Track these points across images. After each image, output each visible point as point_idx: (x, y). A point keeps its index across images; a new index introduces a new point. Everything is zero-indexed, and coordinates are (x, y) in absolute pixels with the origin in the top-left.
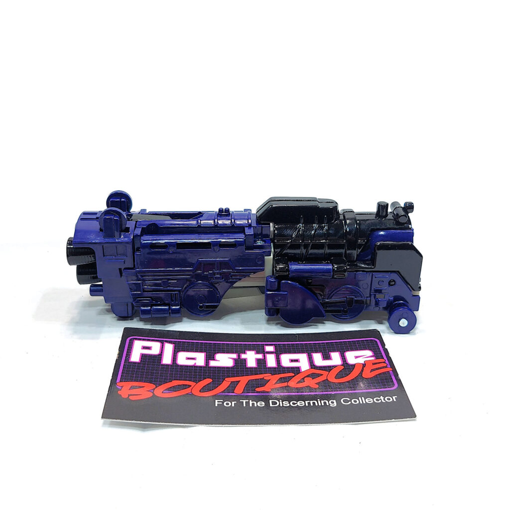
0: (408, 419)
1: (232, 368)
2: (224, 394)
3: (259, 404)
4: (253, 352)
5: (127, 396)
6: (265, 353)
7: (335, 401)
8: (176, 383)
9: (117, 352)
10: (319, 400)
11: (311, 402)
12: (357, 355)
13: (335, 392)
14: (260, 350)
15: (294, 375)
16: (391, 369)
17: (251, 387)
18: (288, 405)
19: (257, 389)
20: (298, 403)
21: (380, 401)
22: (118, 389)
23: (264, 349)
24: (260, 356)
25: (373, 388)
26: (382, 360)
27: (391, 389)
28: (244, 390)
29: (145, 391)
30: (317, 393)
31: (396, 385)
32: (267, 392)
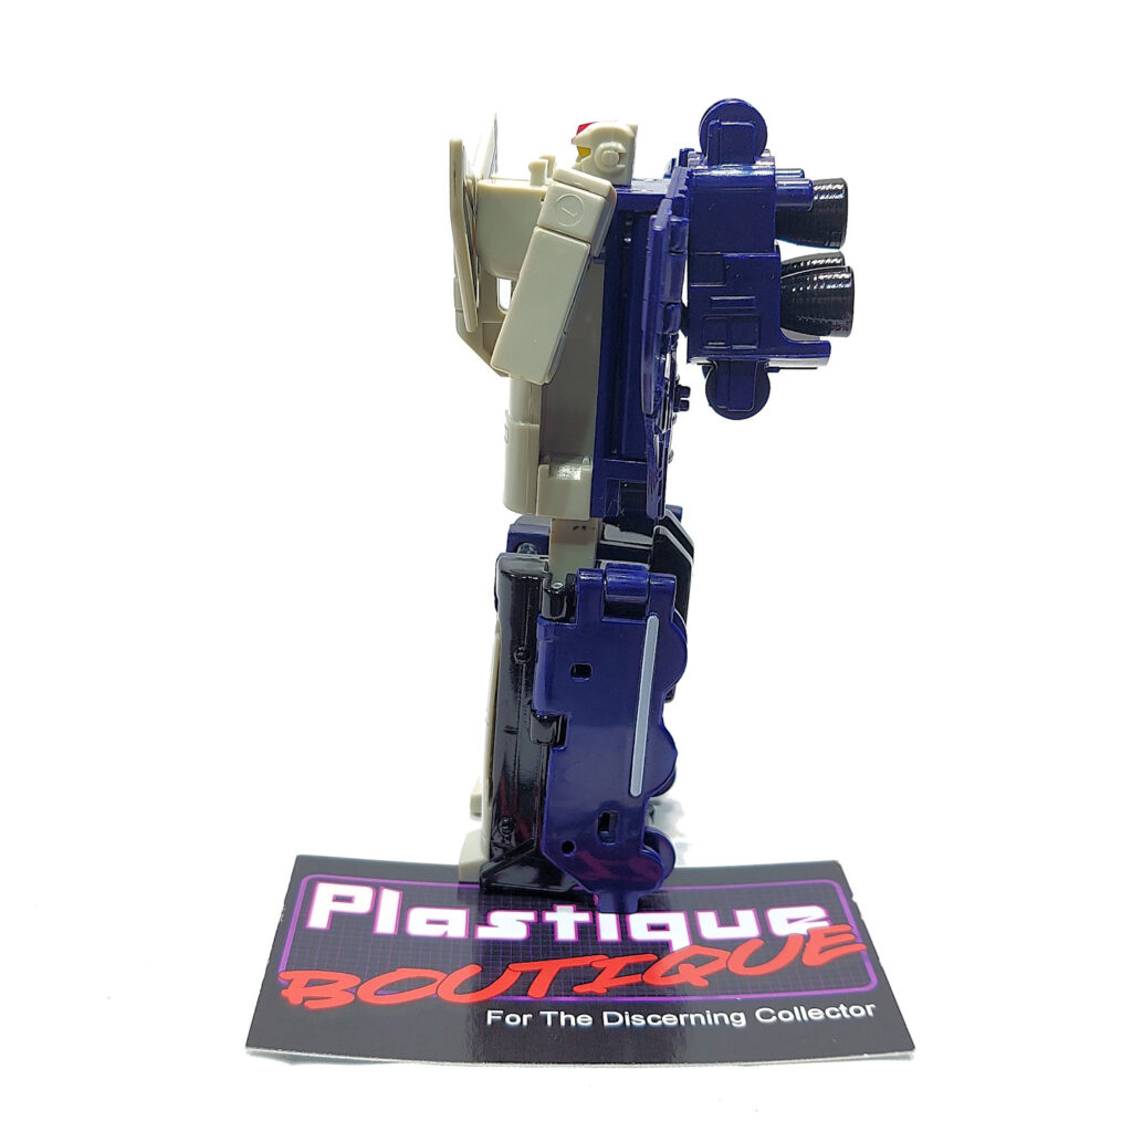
0: (897, 1054)
1: (525, 942)
2: (504, 998)
3: (579, 1019)
4: (570, 909)
5: (300, 1002)
6: (594, 911)
8: (403, 974)
10: (708, 1012)
11: (692, 1017)
12: (792, 916)
13: (744, 996)
14: (584, 903)
15: (656, 958)
16: (864, 947)
17: (564, 983)
18: (643, 1022)
19: (577, 989)
20: (665, 1019)
21: (838, 1016)
22: (282, 984)
23: (594, 901)
25: (823, 986)
26: (845, 928)
27: (862, 989)
28: (548, 990)
29: (337, 990)
30: (704, 998)
31: (874, 981)
32: (599, 995)
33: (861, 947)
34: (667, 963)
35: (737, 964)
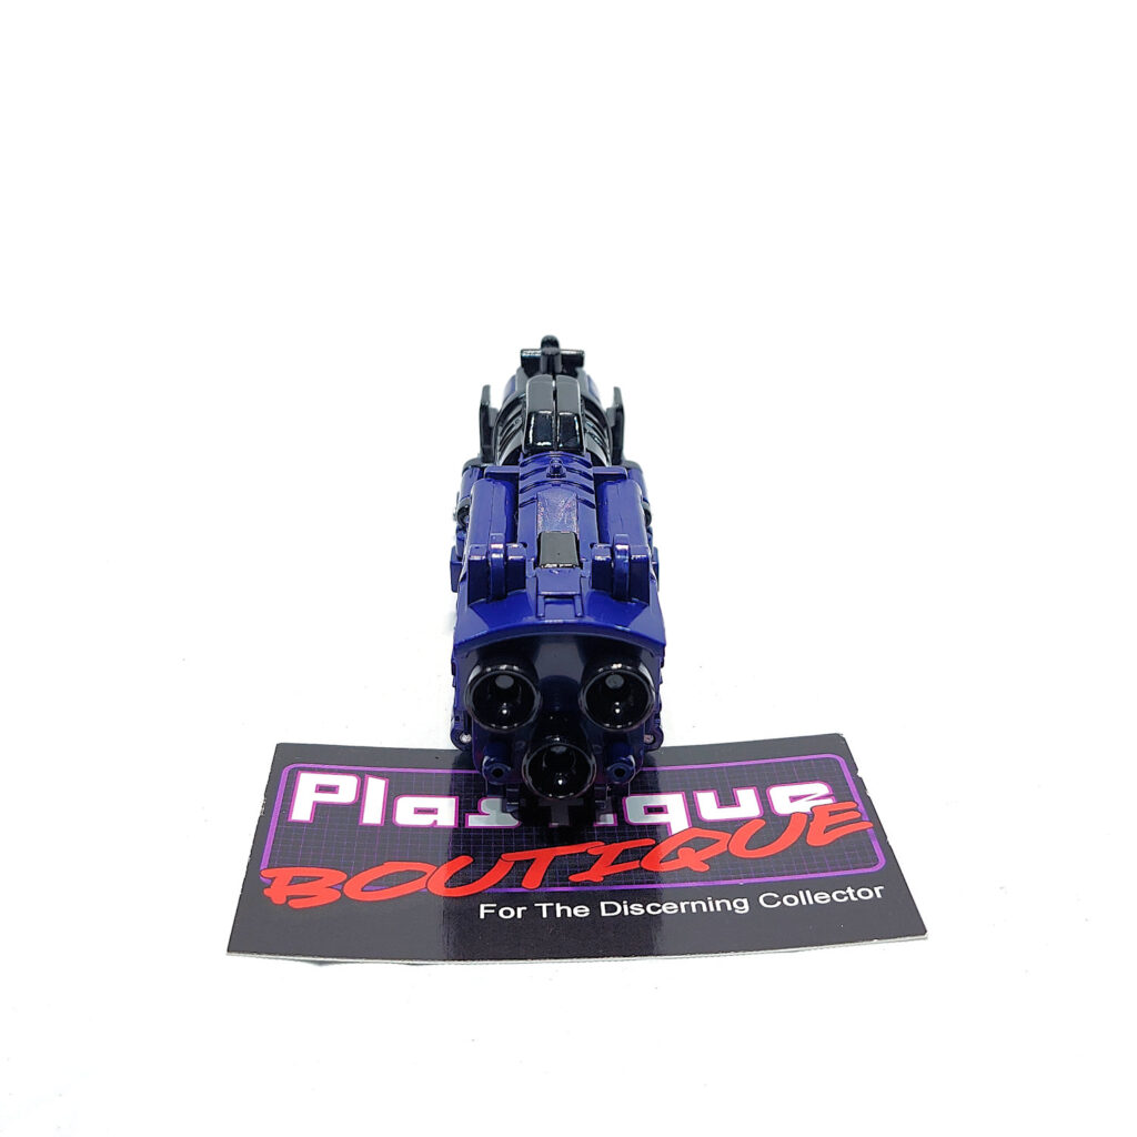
0: (908, 938)
3: (576, 911)
5: (284, 901)
9: (261, 799)
10: (709, 898)
11: (693, 904)
18: (642, 911)
20: (665, 908)
21: (846, 898)
22: (264, 883)
25: (829, 868)
26: (851, 805)
27: (870, 870)
28: (543, 880)
29: (322, 888)
30: (707, 884)
31: (882, 862)
32: (595, 884)
33: (867, 825)
34: (665, 848)
35: (738, 847)
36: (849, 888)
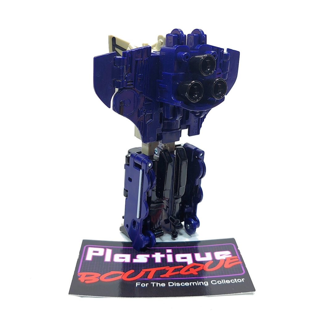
1: (147, 263)
2: (141, 279)
3: (162, 284)
4: (159, 254)
5: (84, 281)
6: (166, 254)
7: (207, 282)
8: (112, 273)
9: (78, 254)
10: (198, 281)
12: (221, 254)
13: (208, 277)
14: (163, 252)
15: (183, 267)
16: (241, 262)
17: (158, 274)
18: (180, 285)
19: (161, 276)
20: (186, 284)
21: (234, 282)
22: (79, 276)
23: (166, 251)
24: (163, 256)
25: (230, 274)
26: (236, 257)
27: (241, 274)
28: (153, 276)
30: (197, 278)
31: (244, 272)
32: (167, 278)
35: (206, 268)
36: (235, 279)
